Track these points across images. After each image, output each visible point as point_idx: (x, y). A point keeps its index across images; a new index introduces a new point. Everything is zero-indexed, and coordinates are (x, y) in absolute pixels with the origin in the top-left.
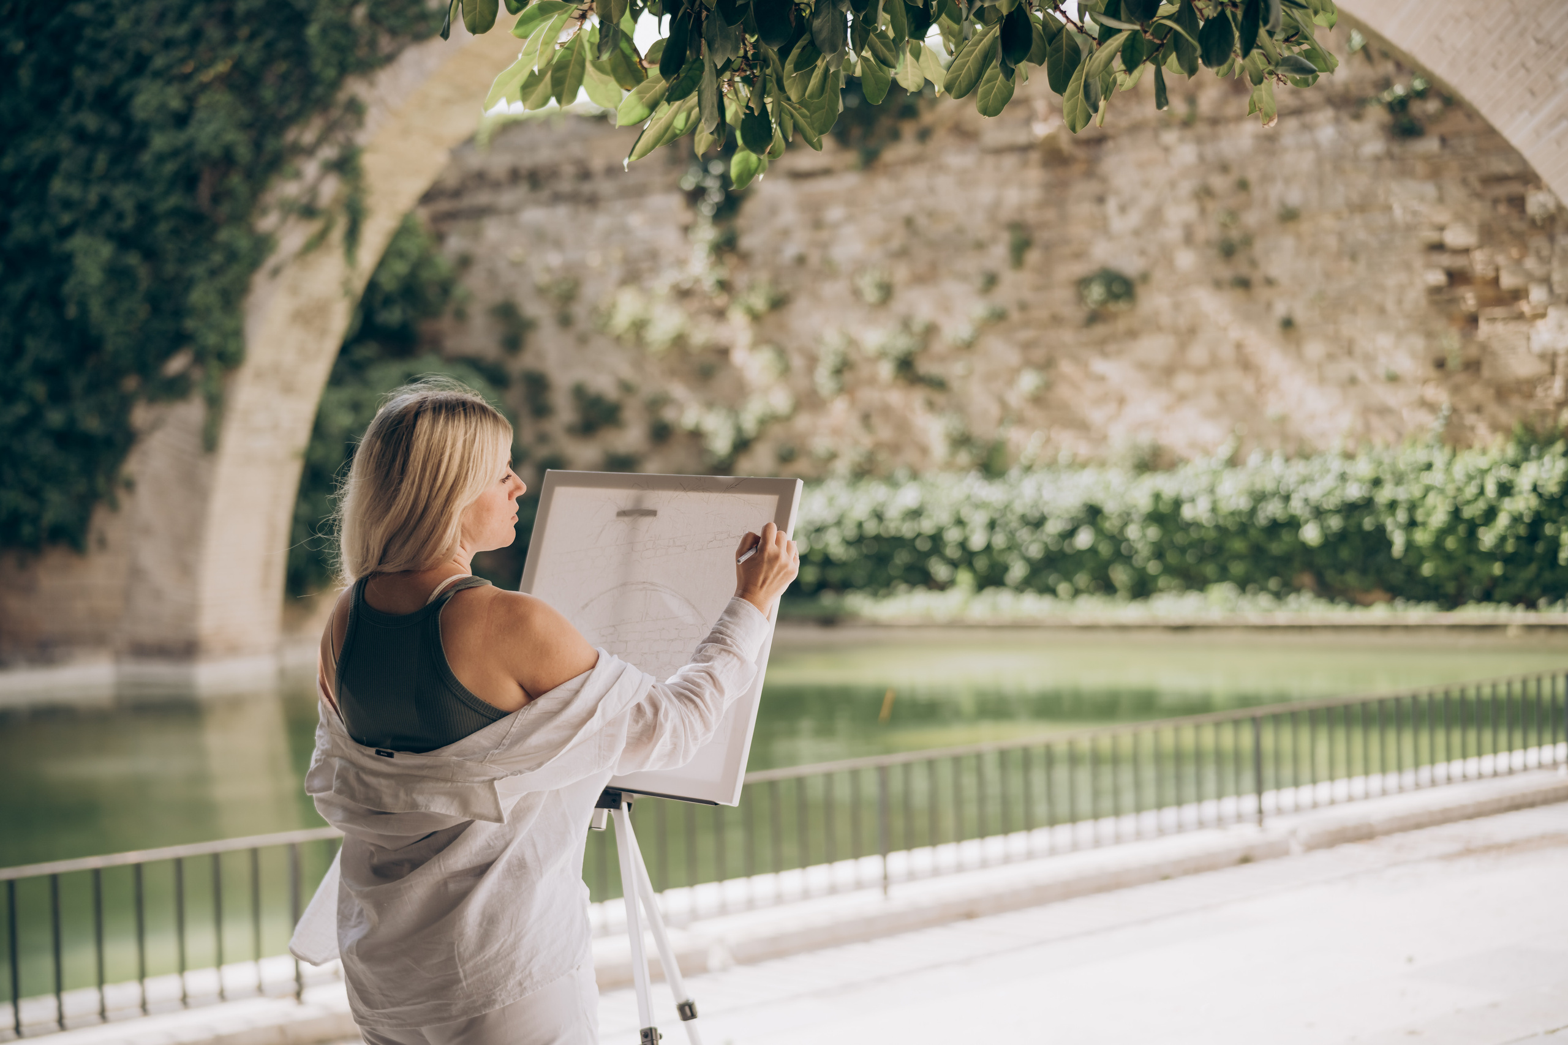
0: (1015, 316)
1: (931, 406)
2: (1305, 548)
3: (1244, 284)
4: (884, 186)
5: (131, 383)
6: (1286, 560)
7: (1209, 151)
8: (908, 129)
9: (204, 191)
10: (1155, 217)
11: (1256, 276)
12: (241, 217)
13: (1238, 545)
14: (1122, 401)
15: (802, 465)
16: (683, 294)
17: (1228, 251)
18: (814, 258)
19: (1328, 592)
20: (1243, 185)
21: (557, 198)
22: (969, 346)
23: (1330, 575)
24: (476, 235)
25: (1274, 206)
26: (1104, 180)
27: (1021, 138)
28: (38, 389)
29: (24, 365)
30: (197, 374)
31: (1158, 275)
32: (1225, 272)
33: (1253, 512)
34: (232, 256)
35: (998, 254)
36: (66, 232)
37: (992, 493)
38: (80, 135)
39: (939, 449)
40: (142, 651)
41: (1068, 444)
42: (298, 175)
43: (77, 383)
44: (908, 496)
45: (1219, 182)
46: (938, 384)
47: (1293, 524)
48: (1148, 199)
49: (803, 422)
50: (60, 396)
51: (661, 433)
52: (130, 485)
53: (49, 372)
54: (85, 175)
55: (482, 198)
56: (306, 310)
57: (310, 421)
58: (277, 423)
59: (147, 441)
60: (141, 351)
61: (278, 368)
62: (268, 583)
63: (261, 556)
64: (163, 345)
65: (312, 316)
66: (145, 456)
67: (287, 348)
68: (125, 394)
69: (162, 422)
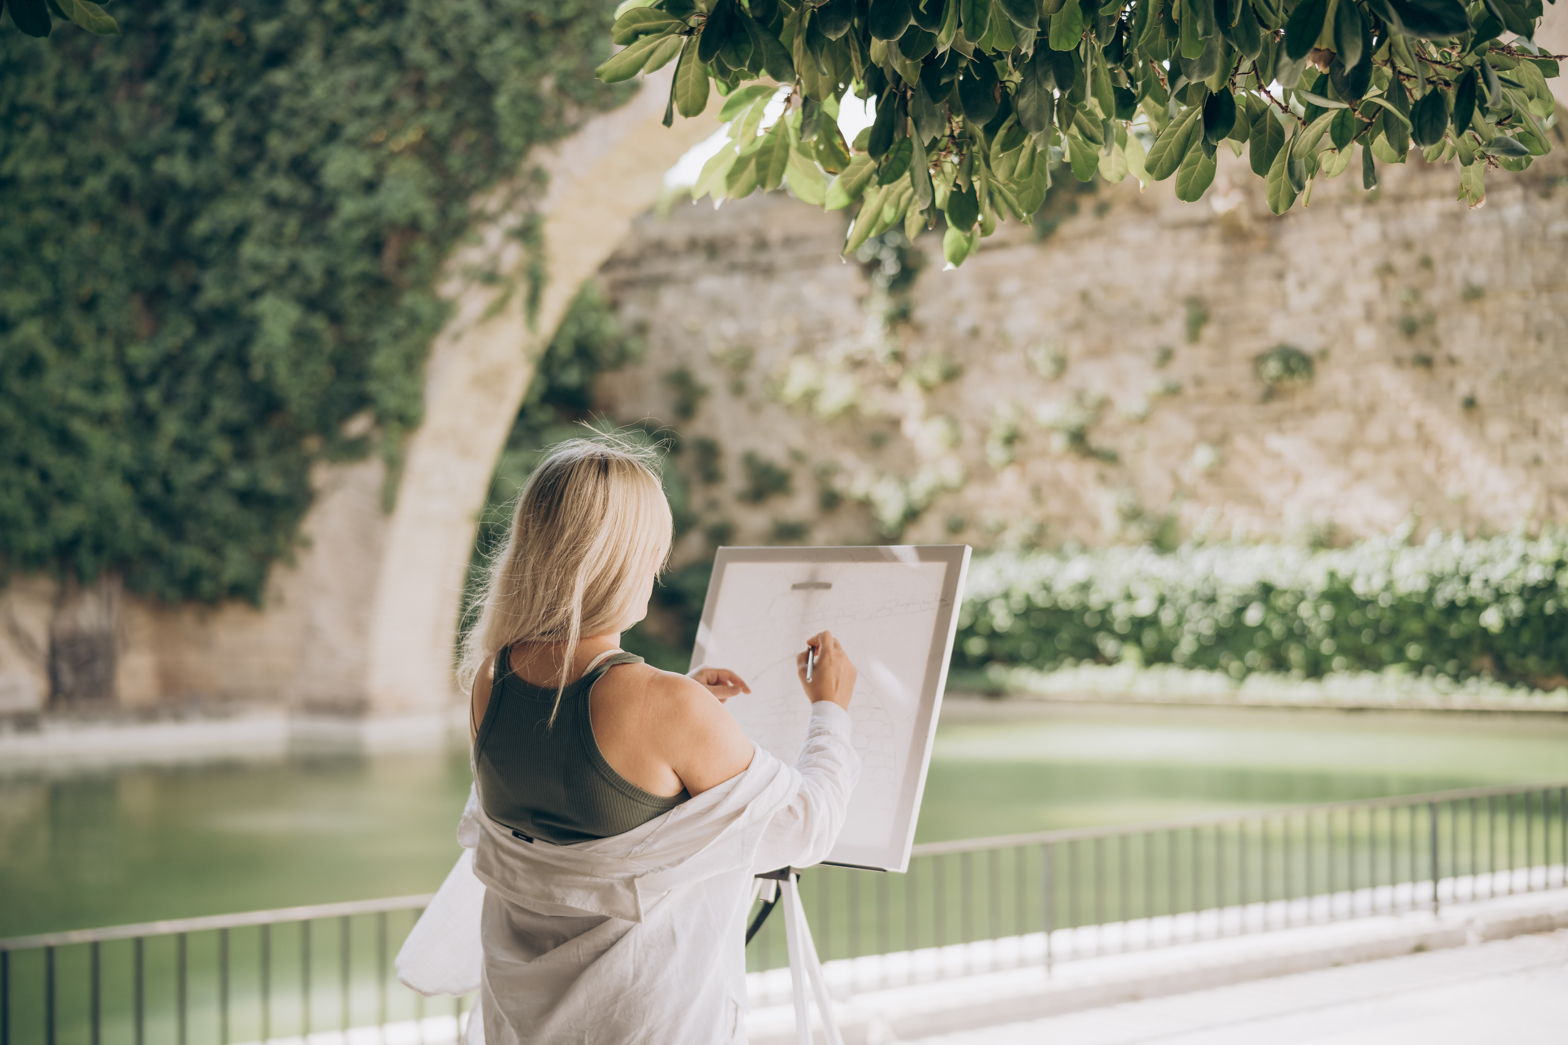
0: (1190, 391)
1: (1102, 479)
2: (1485, 631)
3: (1425, 362)
4: (1059, 259)
5: (312, 444)
6: (1465, 641)
7: (1393, 229)
8: (1087, 203)
9: (390, 255)
10: (1335, 294)
11: (1439, 355)
12: (424, 284)
13: (1415, 626)
14: (1298, 478)
15: (971, 534)
16: (856, 364)
17: (1410, 328)
18: (988, 330)
19: (1508, 676)
20: (1426, 263)
21: (734, 268)
22: (1143, 420)
23: (1510, 659)
24: (653, 303)
25: (1458, 285)
26: (1283, 256)
27: (1200, 213)
28: (222, 448)
29: (210, 425)
30: (377, 436)
31: (1337, 352)
32: (1407, 350)
33: (1430, 593)
34: (415, 320)
35: (1175, 329)
36: (254, 295)
37: (1164, 569)
38: (274, 201)
39: (1110, 523)
40: (316, 707)
41: (1240, 520)
42: (480, 242)
43: (261, 441)
44: (1077, 569)
45: (1402, 260)
46: (1110, 458)
47: (1474, 607)
48: (1328, 276)
49: (973, 493)
50: (243, 455)
51: (831, 502)
52: (307, 544)
53: (235, 432)
54: (275, 239)
55: (660, 266)
56: (484, 374)
57: (485, 484)
58: (454, 484)
59: (325, 502)
60: (325, 413)
61: (454, 431)
62: (438, 643)
63: (433, 616)
64: (345, 408)
65: (491, 381)
66: (323, 517)
67: (465, 412)
68: (307, 456)
69: (341, 483)
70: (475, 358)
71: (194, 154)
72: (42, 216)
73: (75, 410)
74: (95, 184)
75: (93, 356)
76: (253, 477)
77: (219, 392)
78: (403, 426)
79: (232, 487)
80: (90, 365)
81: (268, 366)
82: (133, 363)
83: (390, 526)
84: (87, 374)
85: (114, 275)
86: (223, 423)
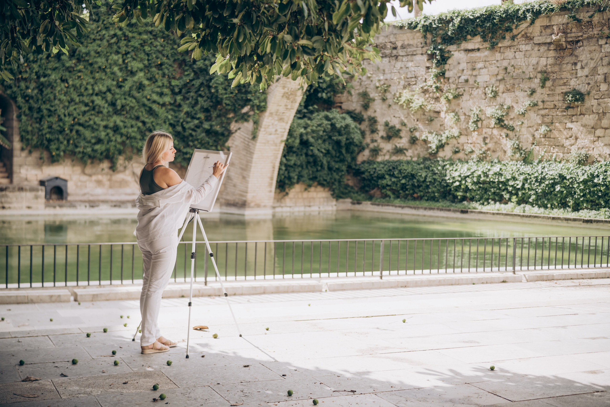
0: (541, 104)
1: (508, 136)
4: (498, 56)
8: (508, 36)
14: (576, 139)
15: (461, 155)
16: (425, 92)
18: (471, 81)
21: (384, 56)
22: (523, 114)
26: (577, 57)
27: (548, 41)
28: (202, 116)
29: (197, 108)
30: (251, 113)
31: (594, 93)
35: (537, 82)
37: (527, 169)
39: (509, 152)
40: (229, 204)
41: (556, 152)
43: (214, 114)
44: (496, 168)
46: (512, 129)
48: (592, 64)
49: (463, 139)
50: (208, 119)
51: (413, 141)
53: (206, 110)
56: (287, 93)
57: (287, 131)
58: (276, 131)
59: (234, 135)
60: (234, 105)
61: (277, 112)
62: (271, 184)
63: (269, 175)
64: (241, 103)
65: (289, 95)
66: (233, 140)
67: (281, 106)
68: (229, 119)
69: (239, 129)
70: (284, 87)
72: (145, 37)
73: (154, 102)
75: (160, 84)
76: (211, 126)
77: (200, 96)
78: (258, 109)
79: (204, 129)
80: (159, 87)
81: (216, 87)
82: (173, 86)
83: (253, 144)
84: (158, 90)
85: (167, 56)
86: (202, 107)
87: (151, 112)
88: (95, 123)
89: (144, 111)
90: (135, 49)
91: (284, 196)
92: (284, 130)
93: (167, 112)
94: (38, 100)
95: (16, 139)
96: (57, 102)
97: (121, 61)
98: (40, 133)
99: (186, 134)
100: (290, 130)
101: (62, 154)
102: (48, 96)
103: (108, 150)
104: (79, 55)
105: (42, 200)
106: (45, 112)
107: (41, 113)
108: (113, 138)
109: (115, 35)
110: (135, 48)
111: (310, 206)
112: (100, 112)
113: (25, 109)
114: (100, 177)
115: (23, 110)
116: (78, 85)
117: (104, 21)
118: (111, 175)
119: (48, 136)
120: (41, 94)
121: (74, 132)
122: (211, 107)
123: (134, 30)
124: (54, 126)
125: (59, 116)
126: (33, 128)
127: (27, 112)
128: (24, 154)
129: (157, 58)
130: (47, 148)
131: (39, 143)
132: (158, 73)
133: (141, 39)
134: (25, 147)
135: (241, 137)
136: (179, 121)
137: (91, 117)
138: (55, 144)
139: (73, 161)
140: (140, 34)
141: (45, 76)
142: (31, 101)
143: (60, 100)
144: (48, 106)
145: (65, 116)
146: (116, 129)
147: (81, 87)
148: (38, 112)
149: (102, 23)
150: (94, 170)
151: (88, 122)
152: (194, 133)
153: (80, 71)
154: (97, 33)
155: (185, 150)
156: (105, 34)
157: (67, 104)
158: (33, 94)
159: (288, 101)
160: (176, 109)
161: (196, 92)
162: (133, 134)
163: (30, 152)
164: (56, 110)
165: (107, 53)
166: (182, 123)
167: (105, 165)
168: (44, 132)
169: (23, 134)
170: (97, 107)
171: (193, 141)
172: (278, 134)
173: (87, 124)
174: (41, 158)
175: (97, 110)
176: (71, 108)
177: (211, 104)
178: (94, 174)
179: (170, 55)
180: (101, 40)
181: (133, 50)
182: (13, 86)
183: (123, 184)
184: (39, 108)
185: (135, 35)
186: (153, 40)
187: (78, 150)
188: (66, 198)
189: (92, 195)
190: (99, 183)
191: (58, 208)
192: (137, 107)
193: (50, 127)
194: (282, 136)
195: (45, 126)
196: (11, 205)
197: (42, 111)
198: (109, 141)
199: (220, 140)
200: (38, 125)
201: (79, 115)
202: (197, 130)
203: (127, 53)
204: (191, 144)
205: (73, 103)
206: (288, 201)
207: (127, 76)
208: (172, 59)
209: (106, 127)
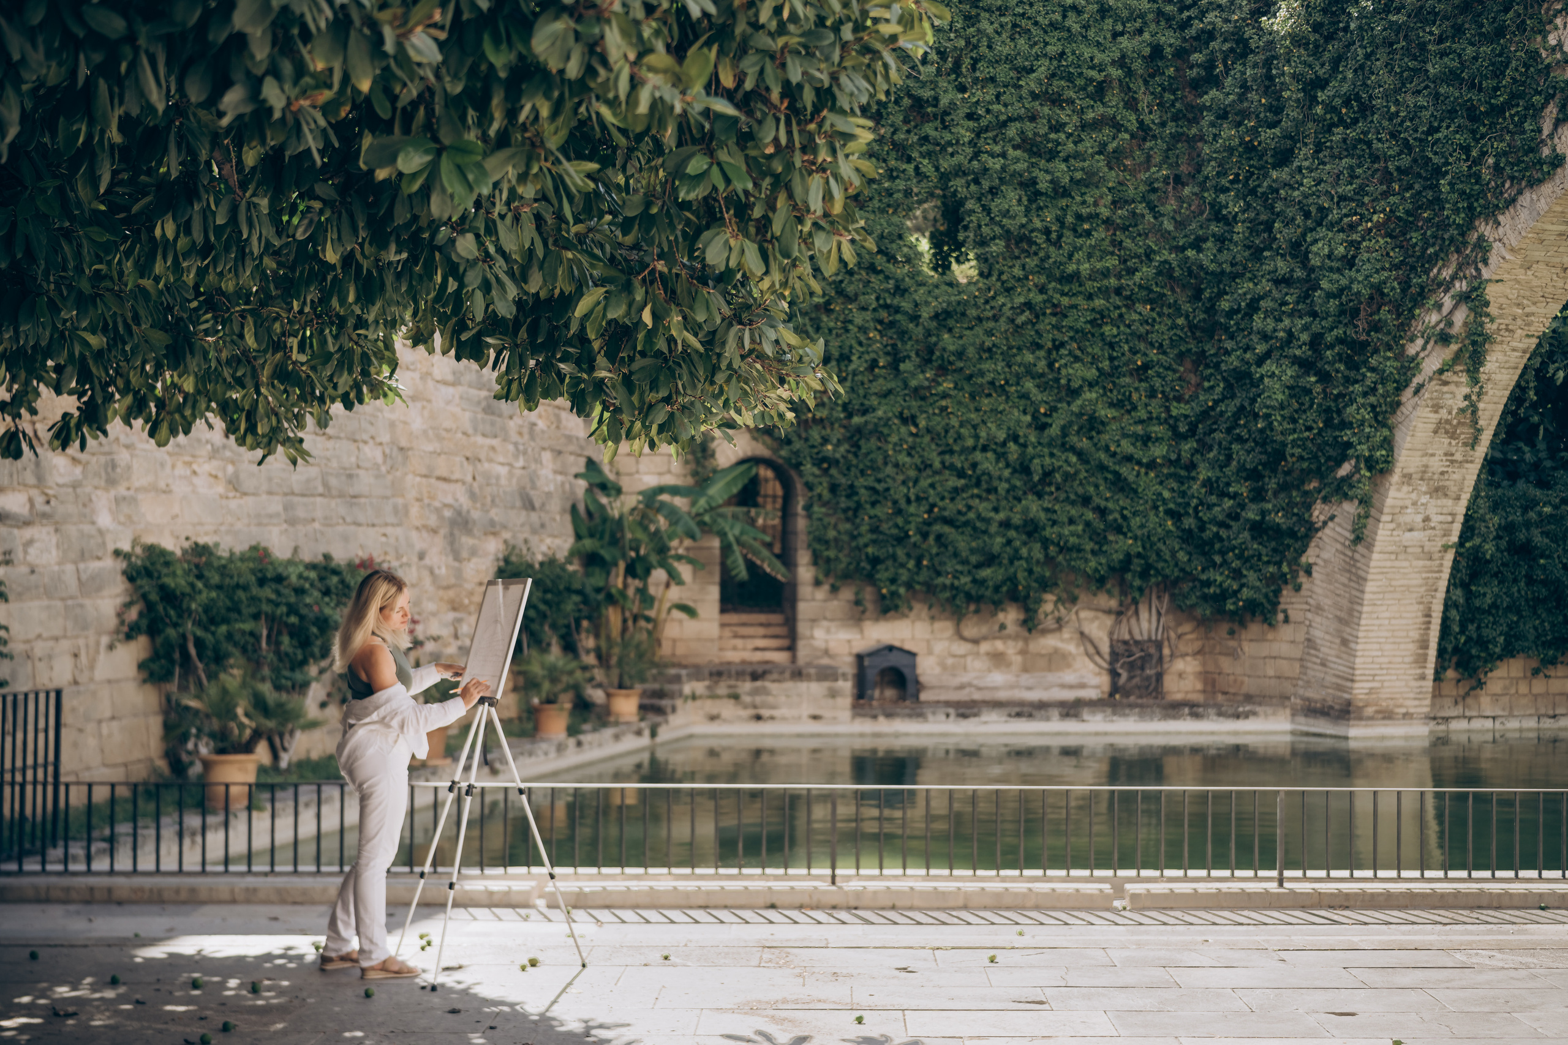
12: (1395, 345)
29: (1231, 469)
30: (1355, 477)
34: (1379, 377)
50: (1257, 495)
52: (1309, 570)
56: (1448, 422)
57: (1460, 519)
58: (1427, 519)
59: (1320, 534)
60: (1316, 457)
61: (1424, 472)
62: (1421, 660)
63: (1415, 635)
64: (1332, 452)
65: (1456, 427)
66: (1317, 546)
67: (1433, 455)
68: (1306, 493)
69: (1332, 518)
70: (1436, 408)
71: (1222, 241)
72: (1099, 303)
73: (1129, 458)
74: (1146, 272)
75: (1142, 414)
76: (1263, 513)
77: (1240, 439)
78: (1370, 468)
79: (1248, 520)
80: (1141, 422)
81: (1267, 416)
82: (1176, 419)
83: (1363, 556)
84: (1139, 429)
85: (1161, 345)
86: (1242, 468)
87: (1119, 484)
88: (979, 517)
89: (1101, 482)
90: (1080, 335)
91: (1473, 688)
92: (1449, 518)
93: (1161, 483)
94: (848, 469)
95: (803, 558)
96: (889, 470)
97: (1042, 366)
98: (854, 544)
99: (1207, 535)
100: (1468, 517)
101: (902, 591)
102: (872, 456)
103: (1012, 580)
104: (942, 358)
105: (846, 701)
106: (864, 495)
107: (856, 498)
108: (1024, 552)
109: (1028, 305)
110: (1077, 331)
111: (1554, 717)
112: (991, 490)
113: (823, 490)
114: (999, 645)
115: (818, 490)
116: (939, 428)
117: (1001, 273)
118: (1026, 641)
119: (870, 550)
120: (856, 455)
121: (931, 539)
122: (1264, 465)
123: (1075, 287)
124: (884, 527)
125: (895, 502)
126: (839, 532)
127: (826, 495)
128: (821, 594)
129: (1134, 351)
130: (870, 578)
131: (852, 567)
132: (1137, 389)
133: (1093, 310)
134: (821, 577)
135: (1337, 541)
136: (1188, 504)
137: (971, 502)
138: (887, 569)
139: (930, 607)
140: (1090, 297)
141: (865, 412)
142: (833, 471)
143: (896, 465)
144: (870, 482)
145: (909, 501)
146: (1031, 529)
147: (947, 432)
148: (848, 497)
149: (999, 279)
150: (984, 630)
151: (965, 514)
152: (1223, 533)
153: (945, 396)
154: (987, 302)
155: (1204, 577)
156: (1004, 305)
157: (912, 473)
158: (838, 456)
159: (1454, 442)
160: (1183, 473)
161: (1229, 430)
162: (1073, 540)
163: (834, 589)
164: (888, 489)
165: (1010, 348)
166: (1196, 508)
167: (1011, 616)
168: (862, 541)
169: (818, 546)
170: (985, 478)
171: (1222, 553)
172: (1433, 528)
173: (963, 519)
174: (858, 602)
175: (984, 486)
176: (924, 483)
177: (1264, 457)
178: (985, 638)
179: (1166, 343)
180: (995, 318)
181: (1071, 338)
182: (795, 438)
183: (1056, 660)
184: (852, 486)
185: (1080, 300)
186: (1124, 310)
187: (940, 580)
188: (916, 697)
189: (979, 689)
190: (998, 659)
191: (881, 719)
192: (1083, 474)
193: (874, 530)
194: (1447, 533)
195: (864, 529)
196: (775, 713)
197: (857, 494)
198: (1016, 557)
199: (1289, 546)
200: (848, 526)
201: (943, 498)
202: (1232, 523)
203: (1058, 346)
204: (1218, 559)
205: (929, 472)
206: (1485, 702)
207: (1060, 400)
208: (1173, 353)
209: (1006, 524)
